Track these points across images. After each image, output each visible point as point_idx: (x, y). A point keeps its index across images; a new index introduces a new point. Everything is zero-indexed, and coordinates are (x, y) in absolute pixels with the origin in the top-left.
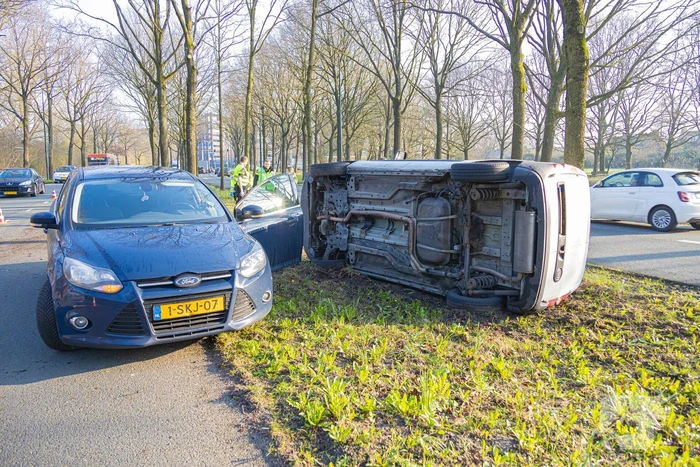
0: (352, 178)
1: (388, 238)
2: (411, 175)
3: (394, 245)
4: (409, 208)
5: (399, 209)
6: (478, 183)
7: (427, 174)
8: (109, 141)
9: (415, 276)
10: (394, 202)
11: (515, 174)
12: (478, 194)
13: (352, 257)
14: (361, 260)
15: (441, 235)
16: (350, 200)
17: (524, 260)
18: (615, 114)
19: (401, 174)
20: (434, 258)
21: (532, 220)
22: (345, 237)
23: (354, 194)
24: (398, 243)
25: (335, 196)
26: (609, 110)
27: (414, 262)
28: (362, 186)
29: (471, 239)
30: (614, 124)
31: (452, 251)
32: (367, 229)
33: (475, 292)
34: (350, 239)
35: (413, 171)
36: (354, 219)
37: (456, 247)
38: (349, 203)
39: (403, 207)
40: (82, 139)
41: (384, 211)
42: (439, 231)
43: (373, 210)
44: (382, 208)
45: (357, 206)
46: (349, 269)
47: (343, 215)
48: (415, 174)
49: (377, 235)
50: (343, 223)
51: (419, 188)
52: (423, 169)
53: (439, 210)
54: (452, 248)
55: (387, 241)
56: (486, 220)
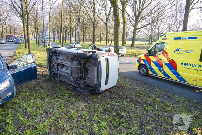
0: (57, 53)
1: (66, 70)
2: (70, 54)
3: (67, 73)
4: (70, 63)
5: (68, 63)
6: (83, 59)
7: (74, 54)
8: (15, 31)
9: (72, 82)
10: (67, 61)
11: (92, 57)
12: (83, 61)
13: (58, 75)
14: (61, 76)
15: (77, 72)
16: (57, 59)
17: (94, 80)
18: (155, 28)
19: (68, 53)
20: (75, 78)
21: (96, 70)
22: (57, 69)
23: (58, 57)
24: (68, 72)
25: (54, 58)
26: (154, 27)
27: (72, 78)
28: (60, 55)
29: (84, 73)
30: (155, 30)
31: (80, 76)
32: (62, 68)
33: (84, 88)
34: (58, 70)
35: (71, 53)
36: (58, 65)
37: (81, 75)
38: (57, 60)
39: (69, 62)
40: (6, 30)
41: (65, 63)
42: (76, 70)
43: (62, 62)
44: (64, 62)
45: (59, 61)
46: (57, 79)
47: (56, 63)
48: (71, 54)
49: (64, 70)
50: (56, 65)
51: (72, 58)
52: (73, 52)
53: (76, 65)
54: (80, 75)
55: (66, 71)
56: (88, 68)
